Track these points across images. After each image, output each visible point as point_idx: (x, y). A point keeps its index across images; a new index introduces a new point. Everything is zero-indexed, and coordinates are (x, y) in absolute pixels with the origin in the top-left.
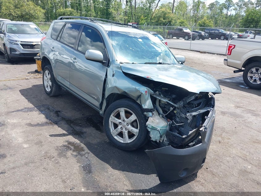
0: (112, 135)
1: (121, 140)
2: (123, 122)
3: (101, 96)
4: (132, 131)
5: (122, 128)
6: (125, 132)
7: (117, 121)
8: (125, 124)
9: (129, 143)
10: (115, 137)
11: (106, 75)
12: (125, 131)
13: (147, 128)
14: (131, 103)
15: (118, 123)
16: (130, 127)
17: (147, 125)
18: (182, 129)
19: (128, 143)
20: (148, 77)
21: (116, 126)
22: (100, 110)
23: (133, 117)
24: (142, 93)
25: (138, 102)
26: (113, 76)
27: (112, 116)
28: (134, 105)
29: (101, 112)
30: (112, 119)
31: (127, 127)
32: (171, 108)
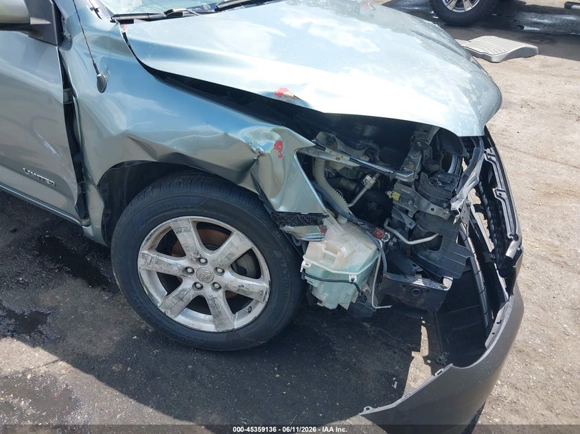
0: (164, 314)
1: (204, 321)
2: (196, 266)
3: (73, 174)
4: (244, 291)
5: (198, 285)
6: (213, 299)
7: (173, 265)
8: (208, 269)
9: (238, 329)
10: (181, 319)
11: (67, 84)
12: (215, 294)
13: (306, 278)
14: (216, 195)
15: (181, 273)
16: (232, 280)
17: (304, 270)
18: (435, 255)
19: (233, 331)
20: (280, 94)
21: (171, 282)
22: (84, 222)
23: (237, 244)
24: (261, 154)
25: (247, 184)
26: (102, 86)
27: (144, 250)
28: (233, 201)
29: (89, 231)
30: (149, 261)
31: (217, 278)
32: (368, 178)
